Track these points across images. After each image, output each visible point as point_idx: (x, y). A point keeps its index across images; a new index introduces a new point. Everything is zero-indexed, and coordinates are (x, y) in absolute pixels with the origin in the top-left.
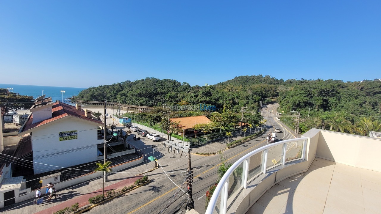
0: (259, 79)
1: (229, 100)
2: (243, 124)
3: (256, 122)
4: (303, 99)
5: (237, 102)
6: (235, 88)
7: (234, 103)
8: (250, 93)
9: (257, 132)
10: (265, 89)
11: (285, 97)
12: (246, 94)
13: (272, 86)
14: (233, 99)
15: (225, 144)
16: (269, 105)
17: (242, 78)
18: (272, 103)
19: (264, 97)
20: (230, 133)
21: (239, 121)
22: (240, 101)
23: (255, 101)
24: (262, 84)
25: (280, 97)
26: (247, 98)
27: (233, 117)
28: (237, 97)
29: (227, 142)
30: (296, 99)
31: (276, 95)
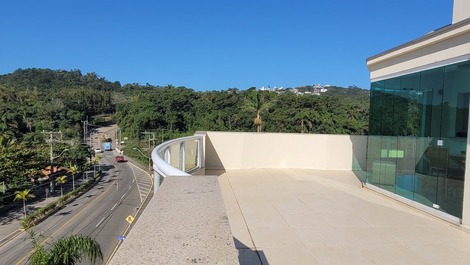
0: (75, 78)
1: (8, 121)
2: (55, 170)
3: (80, 162)
4: (153, 115)
5: (29, 125)
6: (20, 94)
7: (23, 129)
8: (59, 104)
9: (86, 181)
10: (89, 98)
11: (126, 113)
12: (49, 107)
13: (102, 92)
14: (19, 119)
15: (15, 222)
16: (102, 129)
17: (35, 73)
18: (106, 124)
19: (89, 114)
20: (26, 192)
21: (44, 164)
22: (37, 124)
23: (73, 122)
24: (82, 89)
25: (118, 114)
26: (53, 115)
27: (28, 156)
28: (29, 115)
29: (17, 218)
30: (144, 115)
31: (112, 110)
